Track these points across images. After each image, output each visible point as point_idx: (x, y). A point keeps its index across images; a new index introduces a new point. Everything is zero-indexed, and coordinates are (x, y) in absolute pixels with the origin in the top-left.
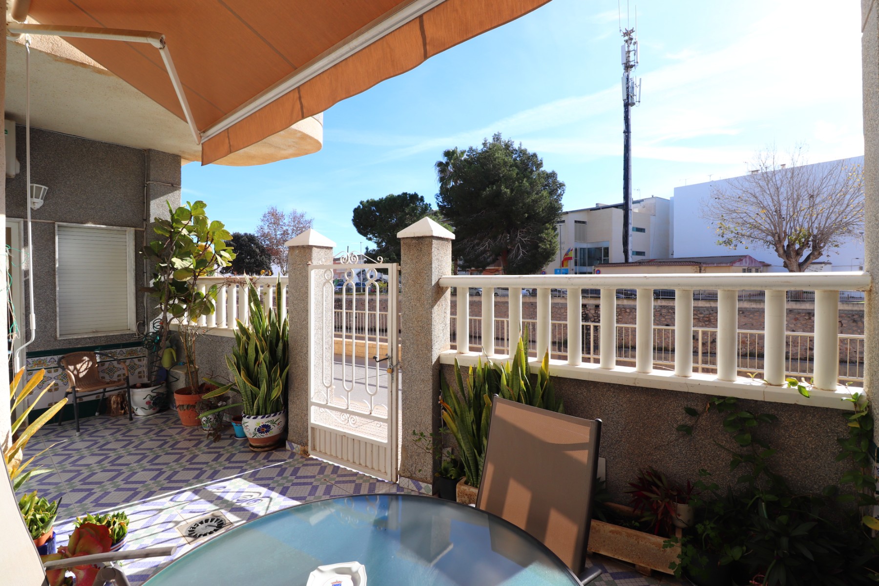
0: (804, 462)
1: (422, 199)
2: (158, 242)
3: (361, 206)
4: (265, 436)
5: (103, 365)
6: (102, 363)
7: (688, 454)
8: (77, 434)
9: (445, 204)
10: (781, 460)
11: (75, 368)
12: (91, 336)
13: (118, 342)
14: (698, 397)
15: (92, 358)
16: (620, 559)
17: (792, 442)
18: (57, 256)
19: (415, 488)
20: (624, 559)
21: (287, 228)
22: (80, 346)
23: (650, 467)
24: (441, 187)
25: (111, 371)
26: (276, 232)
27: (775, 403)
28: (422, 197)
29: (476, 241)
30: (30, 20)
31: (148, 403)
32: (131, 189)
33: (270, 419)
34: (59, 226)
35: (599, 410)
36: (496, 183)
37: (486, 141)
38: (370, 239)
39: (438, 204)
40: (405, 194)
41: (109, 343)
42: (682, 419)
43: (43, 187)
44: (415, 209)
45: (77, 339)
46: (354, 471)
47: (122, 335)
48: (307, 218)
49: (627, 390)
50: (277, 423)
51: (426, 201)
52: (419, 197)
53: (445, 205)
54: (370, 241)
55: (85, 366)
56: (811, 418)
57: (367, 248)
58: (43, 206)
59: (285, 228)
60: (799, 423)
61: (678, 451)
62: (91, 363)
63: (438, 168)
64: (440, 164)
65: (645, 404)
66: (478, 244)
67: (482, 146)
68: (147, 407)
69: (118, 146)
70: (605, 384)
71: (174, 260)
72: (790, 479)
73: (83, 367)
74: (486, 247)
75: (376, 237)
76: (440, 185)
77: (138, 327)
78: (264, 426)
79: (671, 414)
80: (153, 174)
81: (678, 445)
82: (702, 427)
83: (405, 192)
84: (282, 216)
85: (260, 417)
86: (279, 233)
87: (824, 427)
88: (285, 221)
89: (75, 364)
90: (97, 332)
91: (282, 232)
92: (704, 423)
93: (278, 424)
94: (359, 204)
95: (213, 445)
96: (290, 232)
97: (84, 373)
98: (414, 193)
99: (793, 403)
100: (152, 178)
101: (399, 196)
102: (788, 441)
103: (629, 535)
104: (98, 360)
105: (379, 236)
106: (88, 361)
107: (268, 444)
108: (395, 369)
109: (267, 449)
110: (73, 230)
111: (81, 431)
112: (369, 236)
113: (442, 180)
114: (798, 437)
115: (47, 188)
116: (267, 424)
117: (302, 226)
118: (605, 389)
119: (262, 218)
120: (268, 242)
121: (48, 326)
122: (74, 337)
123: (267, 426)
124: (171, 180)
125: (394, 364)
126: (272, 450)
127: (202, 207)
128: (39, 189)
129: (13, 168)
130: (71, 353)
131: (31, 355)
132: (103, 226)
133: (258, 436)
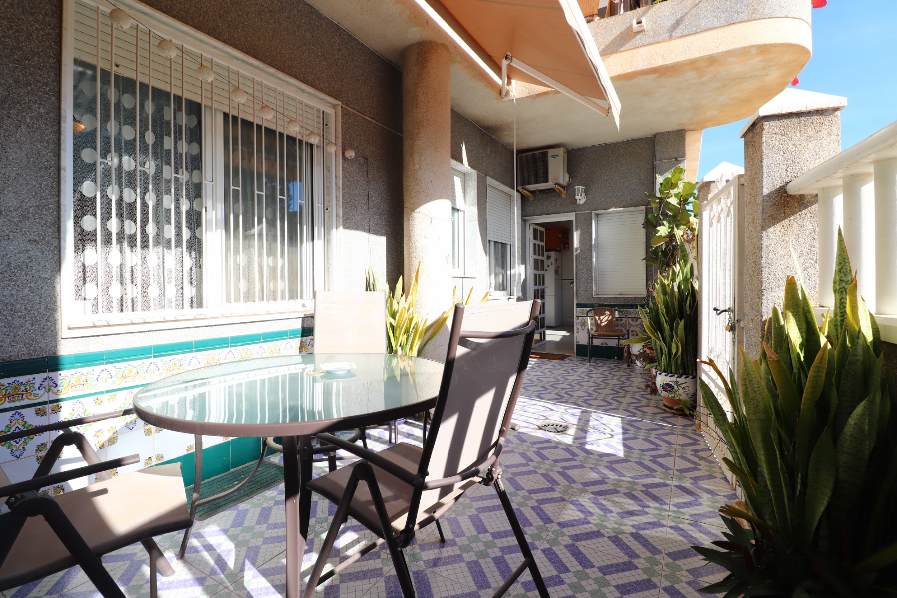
2: (654, 215)
4: (669, 396)
5: (621, 320)
6: (620, 319)
11: (600, 319)
12: (616, 296)
13: (632, 304)
15: (612, 314)
18: (593, 236)
22: (606, 303)
32: (643, 173)
33: (674, 379)
34: (597, 215)
41: (626, 303)
43: (581, 187)
45: (605, 298)
46: (717, 460)
47: (635, 298)
50: (683, 386)
55: (606, 318)
58: (586, 201)
62: (611, 317)
69: (633, 140)
71: (660, 227)
73: (605, 319)
78: (667, 384)
80: (658, 155)
85: (665, 374)
89: (600, 316)
90: (621, 294)
93: (684, 388)
97: (606, 323)
100: (658, 158)
104: (617, 315)
106: (609, 315)
108: (736, 325)
109: (673, 411)
110: (605, 215)
115: (584, 188)
116: (670, 383)
121: (588, 287)
122: (603, 296)
123: (670, 386)
124: (675, 155)
125: (736, 319)
126: (679, 415)
127: (680, 173)
128: (579, 189)
129: (564, 179)
130: (599, 307)
131: (578, 306)
132: (622, 209)
133: (664, 394)
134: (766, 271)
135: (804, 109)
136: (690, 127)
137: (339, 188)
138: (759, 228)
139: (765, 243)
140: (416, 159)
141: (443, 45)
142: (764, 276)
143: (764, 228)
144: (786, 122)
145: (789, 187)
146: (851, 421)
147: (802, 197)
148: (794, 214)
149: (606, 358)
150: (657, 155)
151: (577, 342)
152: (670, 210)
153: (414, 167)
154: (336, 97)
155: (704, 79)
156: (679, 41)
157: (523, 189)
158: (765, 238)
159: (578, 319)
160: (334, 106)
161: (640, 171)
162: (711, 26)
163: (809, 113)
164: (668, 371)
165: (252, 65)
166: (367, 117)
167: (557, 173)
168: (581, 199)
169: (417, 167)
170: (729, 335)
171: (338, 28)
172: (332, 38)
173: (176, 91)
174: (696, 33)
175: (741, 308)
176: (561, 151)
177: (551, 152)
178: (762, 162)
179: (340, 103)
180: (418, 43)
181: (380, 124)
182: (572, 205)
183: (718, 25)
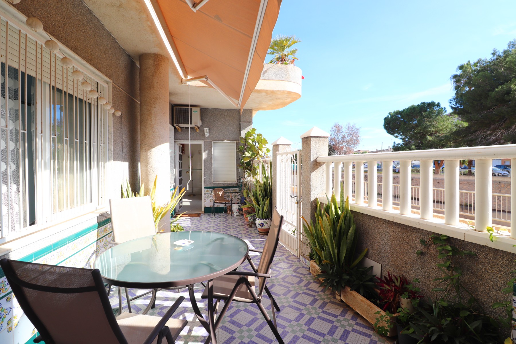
0: (495, 293)
1: (438, 105)
2: (242, 146)
3: (390, 115)
4: (262, 228)
5: (226, 194)
7: (423, 271)
8: (214, 217)
9: (458, 105)
10: (479, 287)
12: (223, 182)
13: (231, 186)
14: (429, 233)
16: (364, 317)
17: (487, 276)
18: (213, 153)
19: (304, 262)
20: (365, 318)
21: (345, 134)
22: (219, 186)
23: (403, 275)
24: (457, 94)
25: (228, 196)
26: (338, 137)
27: (476, 244)
28: (439, 103)
29: (488, 132)
30: (189, 77)
31: (237, 210)
33: (264, 221)
34: (214, 142)
35: (379, 234)
36: (506, 83)
37: (495, 51)
38: (397, 137)
39: (451, 106)
40: (424, 103)
41: (228, 186)
42: (420, 247)
43: (208, 129)
44: (432, 112)
46: (288, 249)
47: (232, 183)
48: (357, 127)
49: (392, 224)
50: (267, 223)
51: (442, 106)
52: (436, 103)
53: (458, 107)
54: (397, 138)
56: (501, 259)
57: (395, 143)
58: (209, 135)
59: (343, 134)
60: (492, 262)
61: (417, 267)
63: (453, 80)
64: (455, 76)
65: (401, 234)
66: (490, 135)
67: (492, 56)
68: (237, 212)
69: (231, 109)
70: (382, 219)
71: (246, 153)
72: (485, 303)
74: (499, 136)
75: (401, 135)
76: (455, 92)
77: (237, 180)
78: (261, 223)
79: (414, 242)
81: (417, 264)
82: (431, 254)
83: (423, 102)
84: (342, 127)
85: (260, 219)
86: (340, 137)
87: (511, 268)
88: (343, 130)
90: (225, 181)
91: (342, 137)
92: (432, 251)
94: (388, 115)
95: (249, 229)
96: (346, 136)
98: (431, 102)
99: (484, 245)
100: (242, 120)
101: (418, 105)
102: (484, 275)
103: (368, 305)
104: (224, 192)
105: (403, 134)
107: (264, 232)
108: (299, 202)
109: (263, 234)
110: (219, 143)
111: (215, 217)
112: (395, 135)
113: (457, 88)
114: (491, 273)
117: (354, 132)
118: (382, 223)
119: (331, 130)
120: (334, 143)
121: (210, 178)
122: (218, 183)
123: (263, 224)
124: (249, 121)
125: (299, 200)
126: (265, 235)
127: (255, 131)
128: (207, 130)
129: (199, 124)
130: (215, 188)
131: (205, 188)
132: (230, 141)
133: (260, 227)
134: (311, 185)
135: (321, 136)
136: (255, 109)
137: (111, 133)
138: (309, 172)
139: (311, 176)
140: (153, 118)
141: (167, 58)
142: (311, 187)
143: (311, 172)
144: (317, 139)
145: (318, 159)
146: (350, 232)
147: (320, 163)
148: (318, 168)
149: (219, 213)
150: (242, 119)
151: (205, 206)
152: (249, 145)
153: (152, 122)
154: (109, 77)
155: (267, 96)
156: (263, 81)
157: (177, 126)
158: (311, 175)
159: (205, 195)
160: (107, 83)
161: (234, 125)
162: (273, 79)
163: (321, 137)
164: (261, 218)
165: (82, 64)
166: (121, 89)
167: (196, 119)
168: (207, 135)
169: (153, 122)
170: (296, 205)
171: (110, 35)
172: (108, 42)
173: (65, 90)
174: (268, 80)
175: (300, 196)
176: (198, 109)
177: (194, 109)
178: (310, 151)
179: (112, 81)
180: (154, 54)
181: (125, 93)
182: (202, 136)
183: (276, 79)
